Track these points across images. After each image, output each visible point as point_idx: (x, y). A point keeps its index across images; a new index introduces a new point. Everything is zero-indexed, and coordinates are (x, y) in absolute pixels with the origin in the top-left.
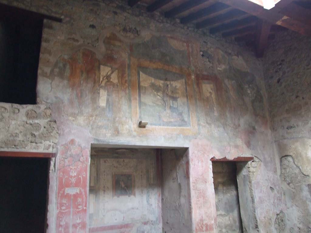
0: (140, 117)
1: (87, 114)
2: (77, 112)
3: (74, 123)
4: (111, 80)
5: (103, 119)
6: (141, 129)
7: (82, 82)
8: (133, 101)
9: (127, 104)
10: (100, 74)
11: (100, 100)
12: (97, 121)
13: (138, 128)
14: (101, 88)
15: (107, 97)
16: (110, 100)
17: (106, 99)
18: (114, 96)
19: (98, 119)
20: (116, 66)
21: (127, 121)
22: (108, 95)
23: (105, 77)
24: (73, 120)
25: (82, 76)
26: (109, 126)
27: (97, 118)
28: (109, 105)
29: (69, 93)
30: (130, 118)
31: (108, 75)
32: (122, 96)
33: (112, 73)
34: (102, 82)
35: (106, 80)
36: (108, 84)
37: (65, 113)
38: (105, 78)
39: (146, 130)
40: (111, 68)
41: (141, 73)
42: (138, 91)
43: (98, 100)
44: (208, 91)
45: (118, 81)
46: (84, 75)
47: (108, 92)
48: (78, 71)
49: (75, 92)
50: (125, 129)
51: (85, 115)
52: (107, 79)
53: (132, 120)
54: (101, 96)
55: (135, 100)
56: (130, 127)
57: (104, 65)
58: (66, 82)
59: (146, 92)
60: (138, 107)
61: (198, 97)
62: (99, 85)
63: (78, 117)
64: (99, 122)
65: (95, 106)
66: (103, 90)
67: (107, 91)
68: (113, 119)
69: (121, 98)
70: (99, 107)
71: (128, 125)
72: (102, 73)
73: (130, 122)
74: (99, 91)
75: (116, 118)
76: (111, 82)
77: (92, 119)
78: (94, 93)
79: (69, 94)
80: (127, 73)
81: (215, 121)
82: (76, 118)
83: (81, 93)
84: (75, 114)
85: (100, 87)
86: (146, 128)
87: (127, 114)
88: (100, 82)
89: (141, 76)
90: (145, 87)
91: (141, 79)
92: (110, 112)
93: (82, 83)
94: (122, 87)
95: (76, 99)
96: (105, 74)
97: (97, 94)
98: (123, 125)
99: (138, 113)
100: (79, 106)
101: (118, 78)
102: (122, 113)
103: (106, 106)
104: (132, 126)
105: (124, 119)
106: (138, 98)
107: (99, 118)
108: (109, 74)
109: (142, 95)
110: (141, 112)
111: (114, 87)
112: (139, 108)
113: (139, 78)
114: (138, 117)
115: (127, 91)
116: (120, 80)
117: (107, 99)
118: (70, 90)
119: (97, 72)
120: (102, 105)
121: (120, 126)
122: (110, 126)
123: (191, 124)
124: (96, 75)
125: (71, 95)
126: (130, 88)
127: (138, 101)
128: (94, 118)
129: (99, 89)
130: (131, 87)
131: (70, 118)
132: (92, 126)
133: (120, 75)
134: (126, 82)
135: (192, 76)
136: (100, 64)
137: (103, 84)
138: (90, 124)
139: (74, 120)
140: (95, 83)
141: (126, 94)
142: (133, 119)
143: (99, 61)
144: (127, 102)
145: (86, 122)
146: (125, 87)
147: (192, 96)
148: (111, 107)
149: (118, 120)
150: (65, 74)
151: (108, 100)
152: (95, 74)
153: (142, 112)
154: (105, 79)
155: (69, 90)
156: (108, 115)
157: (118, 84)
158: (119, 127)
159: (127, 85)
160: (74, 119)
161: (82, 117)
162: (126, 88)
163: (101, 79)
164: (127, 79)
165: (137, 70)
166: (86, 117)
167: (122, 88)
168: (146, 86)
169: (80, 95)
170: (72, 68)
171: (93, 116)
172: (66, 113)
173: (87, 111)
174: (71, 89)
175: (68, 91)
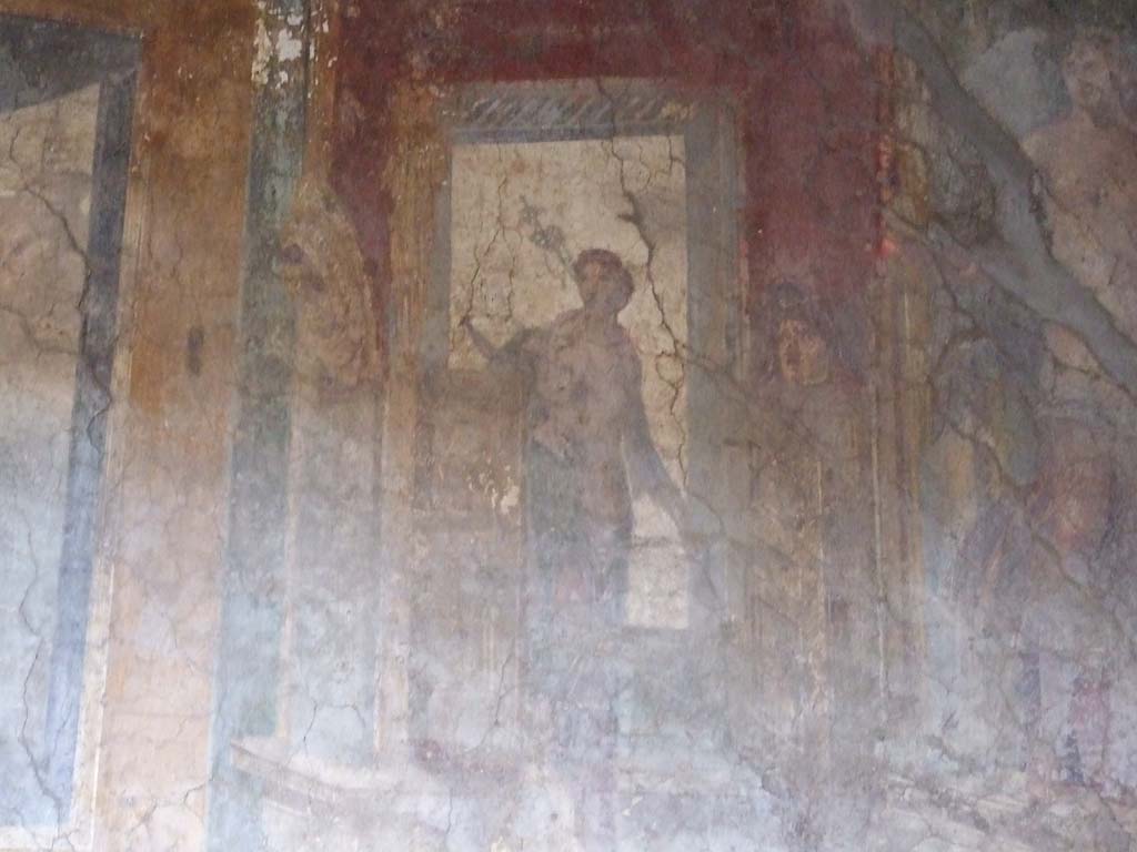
44: (550, 239)
61: (312, 351)
81: (610, 725)
123: (87, 776)
135: (262, 39)
147: (196, 341)
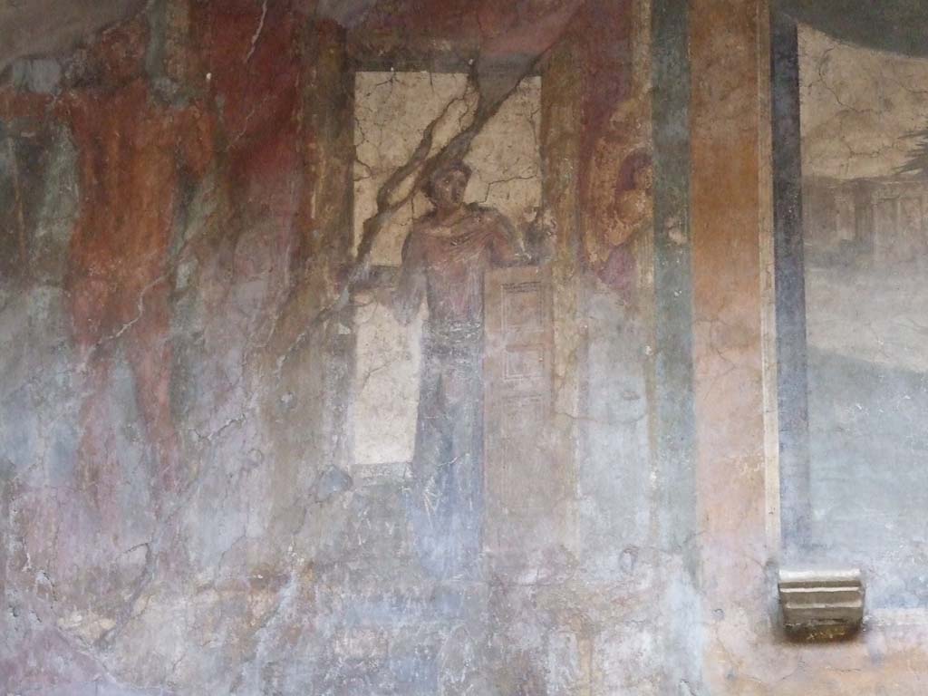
0: (800, 533)
1: (226, 568)
2: (139, 555)
3: (109, 660)
4: (472, 193)
5: (377, 599)
6: (809, 653)
7: (184, 270)
8: (707, 368)
9: (642, 404)
10: (352, 158)
11: (355, 410)
12: (325, 625)
13: (769, 650)
14: (361, 298)
15: (425, 373)
16: (452, 400)
17: (414, 385)
18: (497, 342)
19: (328, 602)
20: (526, 43)
21: (645, 585)
22: (436, 350)
23: (397, 176)
24: (102, 642)
25: (184, 209)
26: (443, 655)
27: (319, 593)
28: (448, 447)
29: (68, 394)
30: (675, 549)
31: (433, 153)
32: (586, 337)
33: (482, 116)
34: (371, 228)
35: (422, 204)
36: (441, 240)
37: (28, 582)
38: (409, 182)
39: (875, 660)
40: (461, 78)
41: (811, 42)
42: (767, 244)
43: (339, 416)
45: (547, 188)
46: (207, 204)
47: (436, 317)
48: (150, 177)
49: (121, 375)
50: (615, 680)
51: (202, 578)
52: (429, 190)
53: (692, 568)
54: (362, 367)
55: (735, 356)
56: (674, 646)
57: (386, 64)
58: (41, 300)
59: (877, 239)
60: (771, 420)
62: (343, 272)
63: (141, 602)
64: (339, 627)
65: (306, 475)
66: (384, 312)
67: (424, 306)
68: (480, 585)
69: (573, 359)
70: (347, 481)
71: (656, 629)
72: (366, 153)
73: (677, 592)
74: (343, 330)
75: (522, 567)
76: (472, 207)
77: (273, 612)
78: (297, 354)
79: (73, 404)
80: (648, 86)
82: (123, 614)
83: (178, 375)
84: (116, 578)
85: (356, 288)
86: (876, 642)
87: (643, 516)
88: (357, 240)
89: (807, 73)
90: (861, 188)
91: (805, 114)
92: (456, 520)
93: (181, 283)
94: (581, 238)
95: (131, 437)
96: (398, 152)
97: (329, 362)
98: (588, 631)
99: (772, 478)
100: (155, 494)
101: (547, 151)
102: (588, 507)
103: (417, 462)
104: (700, 637)
105: (606, 565)
106: (768, 325)
107: (343, 594)
108: (442, 137)
109: (816, 281)
110: (805, 474)
111: (496, 261)
112: (785, 429)
113: (784, 105)
114: (773, 527)
115: (647, 275)
116: (568, 169)
117: (423, 392)
118: (82, 366)
119: (320, 147)
120: (376, 459)
121: (556, 643)
122: (457, 662)
124: (310, 180)
125: (86, 408)
126: (676, 236)
127: (766, 359)
128: (288, 592)
129: (351, 308)
130: (683, 227)
131: (77, 618)
132: (267, 674)
133: (568, 118)
134: (628, 183)
136: (348, 66)
137: (387, 251)
138: (250, 659)
139: (105, 633)
140: (301, 254)
141: (632, 310)
142: (706, 553)
143: (341, 33)
144: (640, 387)
145: (218, 639)
146: (617, 235)
148: (464, 461)
149: (538, 584)
150: (41, 232)
151: (433, 402)
152: (305, 163)
153: (815, 465)
154: (412, 193)
155: (70, 370)
156: (439, 550)
157: (548, 219)
158: (552, 661)
159: (641, 204)
160: (107, 624)
161: (182, 602)
162: (627, 245)
163: (364, 208)
164: (642, 143)
165: (763, 20)
166: (211, 598)
167: (591, 244)
168: (871, 169)
169: (162, 393)
170: (99, 168)
171: (286, 578)
172: (40, 577)
173: (225, 540)
174: (86, 351)
175: (60, 379)
